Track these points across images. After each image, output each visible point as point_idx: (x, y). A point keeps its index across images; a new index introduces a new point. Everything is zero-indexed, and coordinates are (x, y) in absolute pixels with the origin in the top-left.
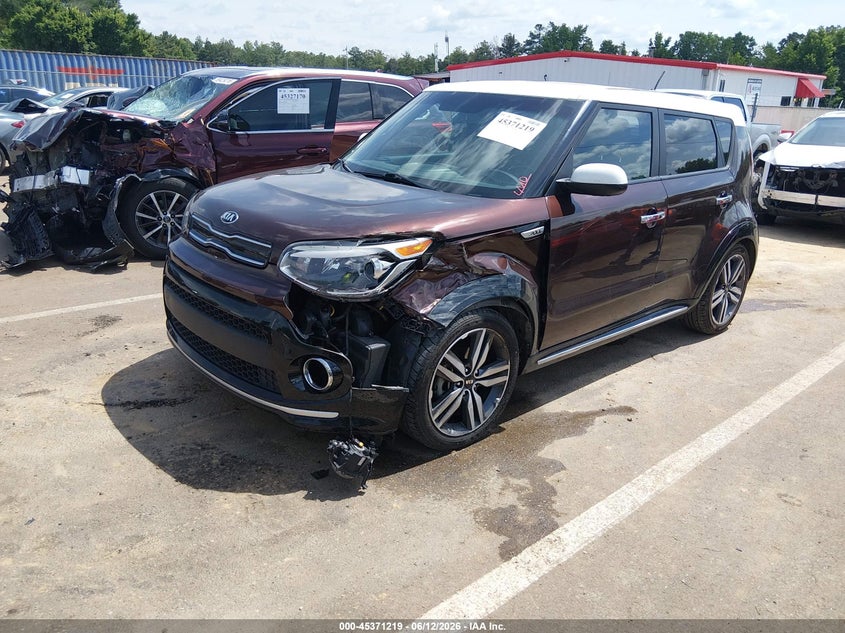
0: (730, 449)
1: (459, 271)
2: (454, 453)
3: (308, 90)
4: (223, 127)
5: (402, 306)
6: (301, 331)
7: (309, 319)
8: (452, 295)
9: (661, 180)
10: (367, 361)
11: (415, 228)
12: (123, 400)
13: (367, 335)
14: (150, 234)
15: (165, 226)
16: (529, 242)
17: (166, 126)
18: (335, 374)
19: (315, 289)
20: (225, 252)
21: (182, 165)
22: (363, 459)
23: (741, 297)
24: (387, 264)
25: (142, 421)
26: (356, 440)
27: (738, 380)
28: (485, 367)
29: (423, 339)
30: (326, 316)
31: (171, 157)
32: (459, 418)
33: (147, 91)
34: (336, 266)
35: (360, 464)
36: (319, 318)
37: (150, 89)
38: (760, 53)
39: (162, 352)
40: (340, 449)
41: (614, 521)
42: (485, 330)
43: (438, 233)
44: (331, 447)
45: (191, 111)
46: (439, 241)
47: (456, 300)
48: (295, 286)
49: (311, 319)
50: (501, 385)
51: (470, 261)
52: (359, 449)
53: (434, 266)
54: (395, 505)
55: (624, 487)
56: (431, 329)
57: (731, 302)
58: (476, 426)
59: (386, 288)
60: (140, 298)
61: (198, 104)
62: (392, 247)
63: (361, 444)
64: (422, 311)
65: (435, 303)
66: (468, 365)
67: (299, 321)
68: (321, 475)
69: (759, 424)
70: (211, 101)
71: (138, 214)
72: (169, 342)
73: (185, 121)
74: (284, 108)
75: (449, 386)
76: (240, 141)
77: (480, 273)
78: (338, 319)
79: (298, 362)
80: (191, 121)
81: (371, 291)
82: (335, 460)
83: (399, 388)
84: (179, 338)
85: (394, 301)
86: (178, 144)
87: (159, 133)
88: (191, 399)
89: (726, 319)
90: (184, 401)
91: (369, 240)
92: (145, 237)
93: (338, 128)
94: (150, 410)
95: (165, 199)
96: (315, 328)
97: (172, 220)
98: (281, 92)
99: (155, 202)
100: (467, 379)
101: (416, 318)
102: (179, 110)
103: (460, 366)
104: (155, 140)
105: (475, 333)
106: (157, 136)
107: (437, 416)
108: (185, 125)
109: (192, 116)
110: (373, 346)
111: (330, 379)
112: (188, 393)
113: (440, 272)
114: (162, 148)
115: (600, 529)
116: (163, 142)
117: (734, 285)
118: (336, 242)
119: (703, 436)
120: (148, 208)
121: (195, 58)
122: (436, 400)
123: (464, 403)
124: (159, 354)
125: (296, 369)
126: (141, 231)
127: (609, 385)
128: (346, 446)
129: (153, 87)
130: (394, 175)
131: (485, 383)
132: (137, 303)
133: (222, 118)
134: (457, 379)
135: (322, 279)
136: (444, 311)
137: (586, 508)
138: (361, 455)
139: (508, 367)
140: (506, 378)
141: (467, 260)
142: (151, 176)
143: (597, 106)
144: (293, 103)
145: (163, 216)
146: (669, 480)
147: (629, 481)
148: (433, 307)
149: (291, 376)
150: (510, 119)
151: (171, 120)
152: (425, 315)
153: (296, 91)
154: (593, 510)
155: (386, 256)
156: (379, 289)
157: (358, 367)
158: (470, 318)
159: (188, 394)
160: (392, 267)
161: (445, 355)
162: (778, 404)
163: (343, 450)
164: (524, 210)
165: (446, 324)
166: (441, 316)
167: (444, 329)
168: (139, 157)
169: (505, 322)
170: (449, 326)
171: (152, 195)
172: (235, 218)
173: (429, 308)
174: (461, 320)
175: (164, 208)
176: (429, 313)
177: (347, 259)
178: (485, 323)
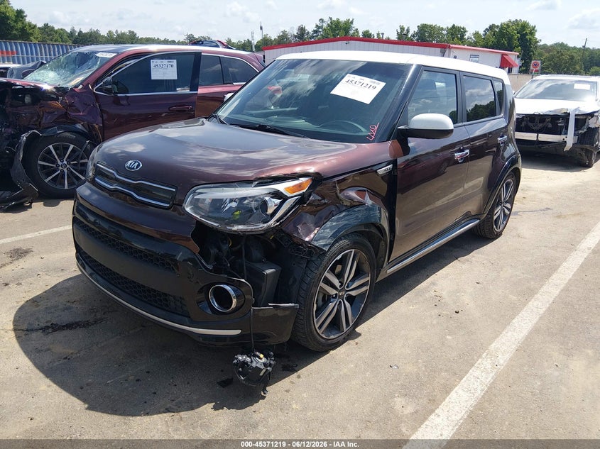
0: (536, 330)
1: (332, 203)
2: (332, 352)
3: (175, 61)
4: (108, 91)
5: (290, 236)
6: (205, 261)
7: (212, 251)
8: (328, 224)
9: (464, 126)
10: (264, 284)
11: (298, 170)
12: (43, 325)
13: (260, 261)
14: (50, 178)
15: (62, 171)
16: (383, 177)
17: (61, 91)
18: (237, 297)
19: (216, 225)
20: (131, 196)
21: (75, 122)
22: (264, 371)
23: (510, 210)
24: (277, 201)
25: (61, 344)
26: (258, 353)
27: (523, 273)
28: (353, 280)
29: (308, 262)
30: (225, 247)
31: (66, 115)
32: (335, 324)
33: (41, 66)
34: (234, 205)
35: (261, 374)
36: (220, 249)
37: (42, 64)
38: (471, 38)
39: (71, 278)
40: (244, 363)
41: (473, 402)
42: (353, 250)
43: (317, 174)
44: (235, 361)
45: (81, 79)
46: (317, 179)
47: (331, 228)
48: (199, 223)
49: (214, 251)
50: (364, 294)
51: (341, 196)
52: (260, 361)
53: (314, 201)
54: (294, 406)
55: (471, 371)
56: (314, 253)
57: (505, 214)
58: (346, 328)
59: (277, 221)
60: (46, 232)
61: (86, 73)
62: (281, 187)
63: (262, 356)
64: (307, 239)
65: (316, 231)
66: (341, 280)
67: (204, 254)
68: (225, 383)
69: (549, 308)
70: (97, 70)
71: (40, 162)
72: (78, 269)
73: (76, 86)
74: (156, 75)
75: (327, 299)
76: (122, 102)
77: (349, 204)
78: (236, 248)
79: (204, 290)
80: (81, 86)
81: (265, 225)
82: (240, 373)
83: (290, 304)
84: (87, 266)
85: (284, 232)
86: (71, 105)
87: (55, 97)
88: (101, 320)
89: (502, 226)
90: (96, 322)
91: (263, 181)
92: (47, 180)
93: (201, 91)
94: (66, 332)
95: (61, 150)
96: (217, 259)
97: (68, 166)
98: (153, 63)
99: (54, 152)
100: (340, 291)
101: (302, 245)
102: (69, 79)
103: (336, 282)
104: (53, 103)
105: (347, 253)
106: (53, 99)
107: (319, 324)
108: (76, 89)
109: (82, 83)
110: (269, 271)
111: (234, 301)
112: (97, 314)
113: (318, 205)
114: (58, 109)
115: (464, 412)
116: (58, 104)
117: (506, 202)
118: (233, 184)
119: (514, 321)
120: (48, 157)
121: (70, 43)
122: (319, 311)
123: (339, 311)
124: (68, 280)
125: (202, 296)
126: (42, 176)
127: (434, 284)
128: (249, 359)
129: (45, 62)
130: (266, 126)
131: (353, 293)
132: (44, 236)
133: (106, 83)
134: (333, 292)
135: (222, 215)
136: (324, 238)
137: (448, 393)
138: (262, 367)
139: (369, 278)
140: (367, 288)
141: (339, 194)
142: (50, 131)
143: (421, 68)
144: (164, 71)
145: (60, 163)
146: (502, 362)
147: (472, 365)
148: (315, 235)
149: (199, 302)
150: (355, 80)
151: (64, 86)
152: (308, 242)
153: (165, 62)
154: (453, 394)
155: (276, 194)
156: (272, 223)
157: (257, 289)
158: (343, 242)
159: (99, 316)
160: (281, 204)
161: (326, 274)
162: (556, 292)
163: (247, 363)
164: (376, 152)
165: (326, 249)
166: (322, 243)
167: (325, 253)
168: (39, 116)
169: (368, 243)
170: (329, 250)
171: (51, 147)
172: (139, 165)
173: (312, 236)
174: (337, 244)
175: (61, 158)
176: (312, 240)
177: (245, 198)
178: (354, 245)
